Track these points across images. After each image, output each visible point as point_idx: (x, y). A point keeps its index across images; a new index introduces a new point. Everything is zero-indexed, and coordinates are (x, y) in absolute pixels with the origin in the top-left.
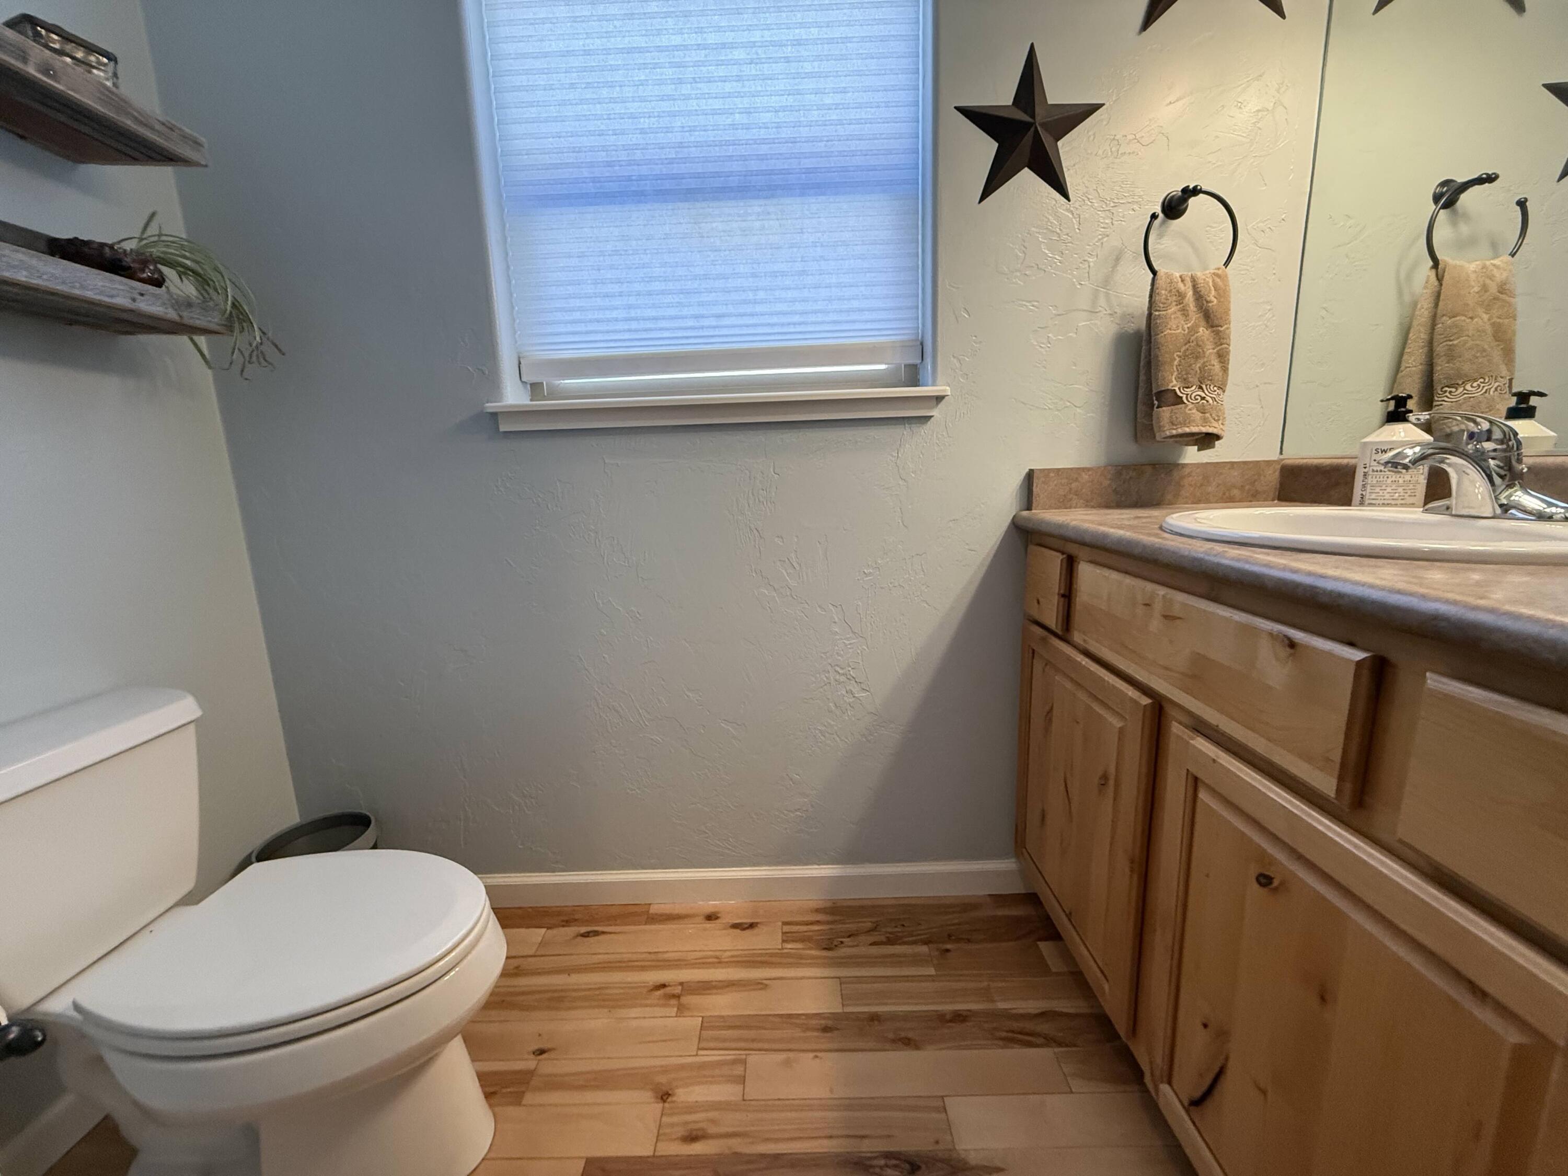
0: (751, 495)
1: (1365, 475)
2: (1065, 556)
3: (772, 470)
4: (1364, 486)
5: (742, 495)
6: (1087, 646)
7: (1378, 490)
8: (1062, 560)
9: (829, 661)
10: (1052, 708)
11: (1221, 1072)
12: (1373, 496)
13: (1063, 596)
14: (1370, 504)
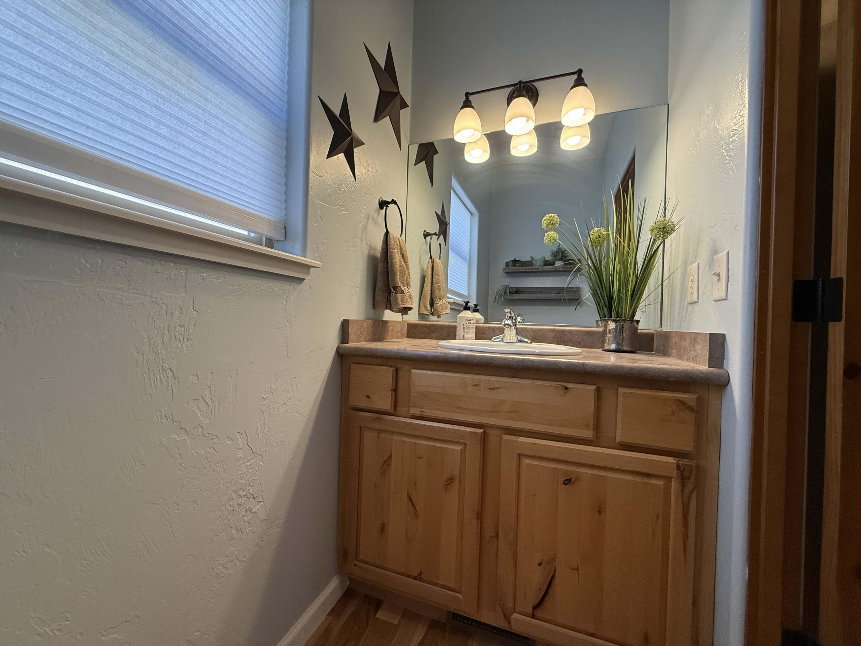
0: (166, 332)
1: (464, 328)
2: (394, 368)
3: (191, 308)
4: (464, 332)
5: (156, 331)
6: (424, 414)
7: (468, 334)
8: (393, 371)
9: (233, 488)
10: (390, 457)
11: (553, 577)
12: (467, 336)
13: (394, 390)
14: (467, 339)
